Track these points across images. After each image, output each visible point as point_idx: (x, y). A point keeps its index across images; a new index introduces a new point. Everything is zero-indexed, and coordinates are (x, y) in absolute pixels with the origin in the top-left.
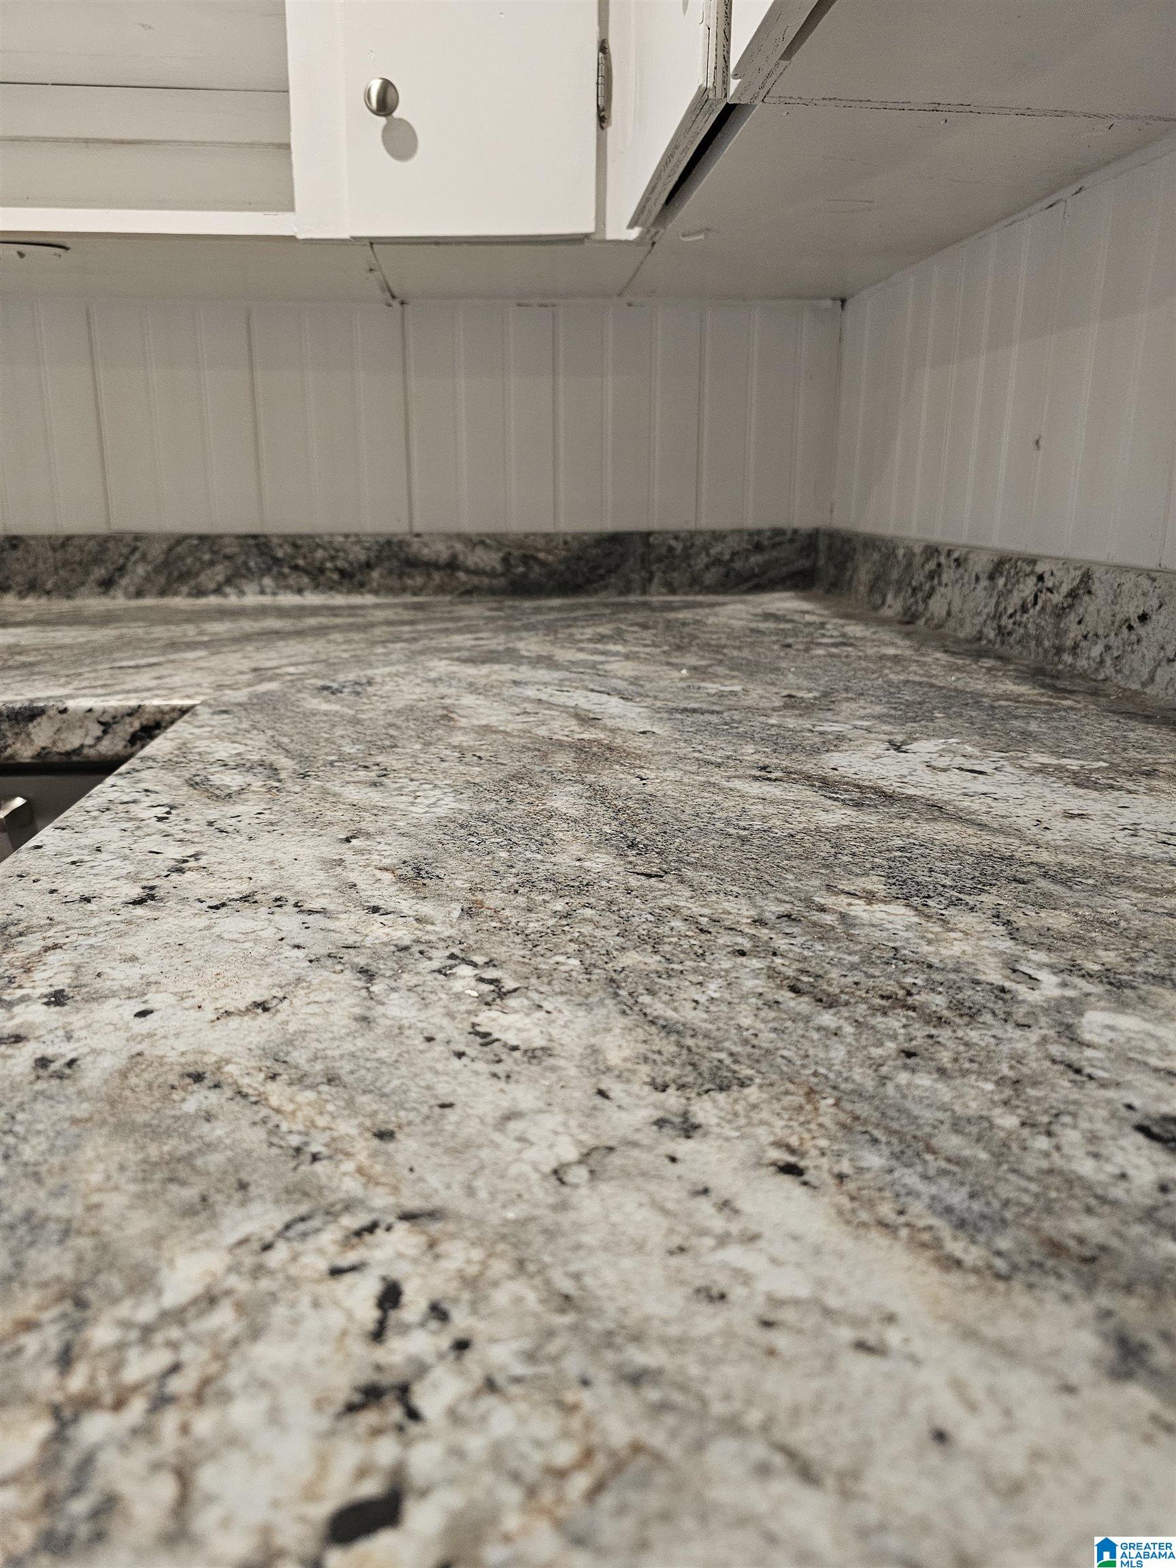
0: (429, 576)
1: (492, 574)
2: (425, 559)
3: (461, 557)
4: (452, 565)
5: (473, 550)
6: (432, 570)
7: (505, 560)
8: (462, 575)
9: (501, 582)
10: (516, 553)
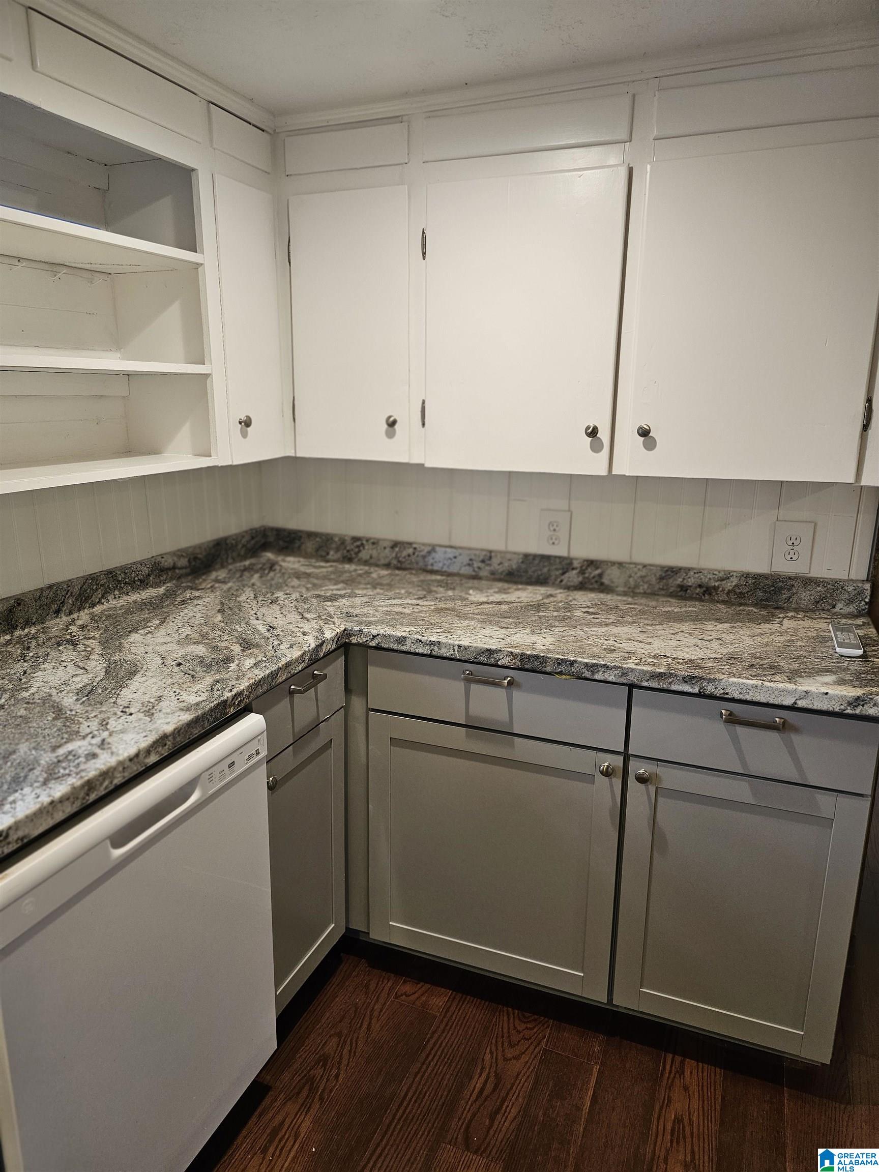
0: (167, 573)
1: (185, 568)
2: (166, 567)
3: (176, 563)
4: (174, 568)
5: (180, 559)
6: (168, 571)
7: (189, 561)
8: (177, 571)
9: (188, 570)
10: (192, 557)
